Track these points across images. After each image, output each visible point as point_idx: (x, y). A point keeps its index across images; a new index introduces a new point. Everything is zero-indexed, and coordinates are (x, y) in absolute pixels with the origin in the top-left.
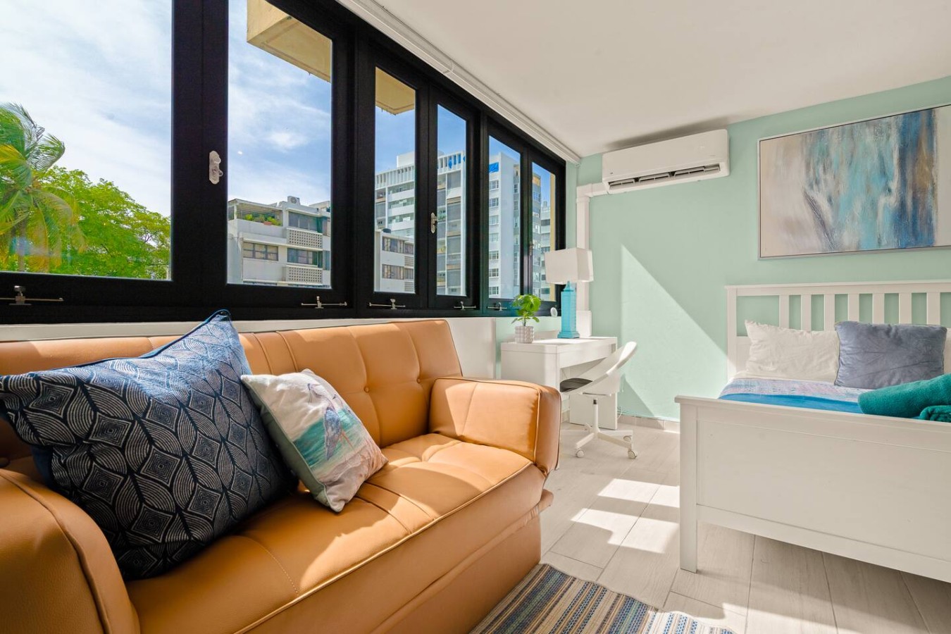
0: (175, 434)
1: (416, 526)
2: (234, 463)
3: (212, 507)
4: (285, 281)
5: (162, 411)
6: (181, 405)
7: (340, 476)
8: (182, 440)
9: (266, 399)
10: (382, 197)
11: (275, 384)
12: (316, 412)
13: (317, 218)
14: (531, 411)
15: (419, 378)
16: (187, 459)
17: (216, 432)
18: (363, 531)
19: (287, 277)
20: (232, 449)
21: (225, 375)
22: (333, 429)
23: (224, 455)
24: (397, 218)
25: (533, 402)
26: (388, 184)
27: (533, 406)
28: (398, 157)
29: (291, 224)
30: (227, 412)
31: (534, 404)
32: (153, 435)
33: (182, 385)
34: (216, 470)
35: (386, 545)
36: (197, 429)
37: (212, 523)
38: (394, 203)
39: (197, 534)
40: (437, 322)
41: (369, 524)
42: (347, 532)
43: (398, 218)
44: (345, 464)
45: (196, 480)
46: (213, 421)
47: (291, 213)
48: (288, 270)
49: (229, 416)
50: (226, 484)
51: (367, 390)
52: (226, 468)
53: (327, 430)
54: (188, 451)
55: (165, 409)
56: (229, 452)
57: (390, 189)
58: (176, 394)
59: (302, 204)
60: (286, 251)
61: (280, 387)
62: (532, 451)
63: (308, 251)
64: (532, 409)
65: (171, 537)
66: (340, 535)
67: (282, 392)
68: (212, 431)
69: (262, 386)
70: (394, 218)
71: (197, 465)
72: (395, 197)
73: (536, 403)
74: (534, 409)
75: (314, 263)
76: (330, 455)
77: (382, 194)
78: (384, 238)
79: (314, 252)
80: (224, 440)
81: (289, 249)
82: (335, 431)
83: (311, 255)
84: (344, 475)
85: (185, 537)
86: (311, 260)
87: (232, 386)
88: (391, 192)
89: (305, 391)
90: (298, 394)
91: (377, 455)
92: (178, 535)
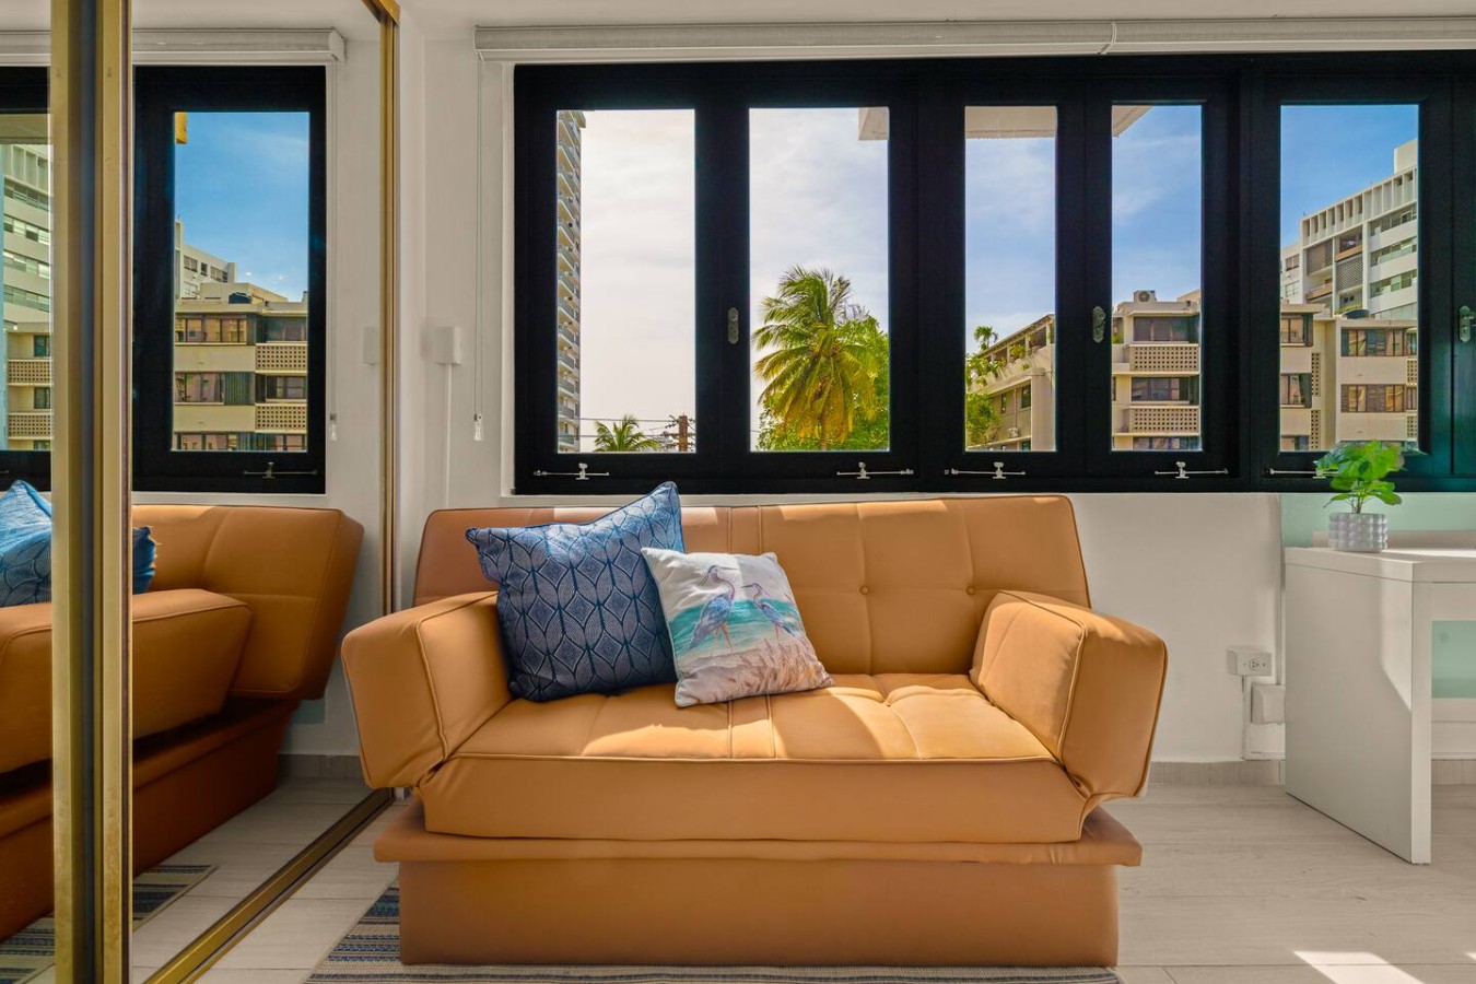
0: (557, 590)
1: (743, 754)
2: (603, 627)
3: (574, 659)
4: (1128, 431)
5: (553, 569)
6: (572, 566)
7: (695, 670)
8: (561, 594)
9: (656, 574)
10: (1354, 246)
11: (669, 560)
12: (701, 596)
13: (1188, 318)
14: (1064, 666)
15: (970, 587)
16: (560, 612)
17: (595, 596)
18: (683, 731)
19: (1131, 424)
20: (606, 614)
21: (627, 545)
22: (710, 618)
23: (595, 617)
24: (1393, 282)
25: (1070, 649)
26: (1369, 216)
27: (1067, 657)
28: (1396, 151)
29: (1137, 338)
30: (613, 580)
31: (1070, 654)
32: (539, 586)
33: (581, 550)
34: (584, 628)
35: (692, 756)
36: (576, 589)
37: (574, 674)
38: (1386, 251)
39: (559, 678)
40: (1037, 499)
41: (693, 727)
42: (665, 725)
43: (1399, 280)
44: (707, 659)
45: (564, 632)
46: (595, 586)
47: (1137, 319)
48: (1132, 414)
49: (614, 584)
50: (590, 644)
51: (866, 590)
52: (594, 630)
53: (703, 616)
54: (562, 606)
55: (556, 567)
56: (601, 616)
57: (1373, 225)
58: (572, 556)
59: (1158, 300)
60: (1129, 383)
61: (674, 564)
62: (1055, 737)
63: (1169, 378)
64: (1066, 662)
65: (542, 674)
66: (656, 724)
67: (672, 568)
68: (591, 594)
69: (656, 560)
70: (1387, 282)
71: (567, 619)
72: (1386, 238)
73: (1074, 650)
74: (1069, 663)
75: (1183, 397)
76: (694, 645)
77: (1353, 239)
78: (1345, 331)
79: (1182, 379)
80: (599, 604)
81: (1135, 379)
82: (712, 621)
83: (1176, 384)
84: (701, 671)
85: (552, 678)
86: (1176, 393)
87: (630, 557)
88: (1378, 229)
89: (701, 572)
90: (689, 574)
91: (792, 669)
92: (546, 674)
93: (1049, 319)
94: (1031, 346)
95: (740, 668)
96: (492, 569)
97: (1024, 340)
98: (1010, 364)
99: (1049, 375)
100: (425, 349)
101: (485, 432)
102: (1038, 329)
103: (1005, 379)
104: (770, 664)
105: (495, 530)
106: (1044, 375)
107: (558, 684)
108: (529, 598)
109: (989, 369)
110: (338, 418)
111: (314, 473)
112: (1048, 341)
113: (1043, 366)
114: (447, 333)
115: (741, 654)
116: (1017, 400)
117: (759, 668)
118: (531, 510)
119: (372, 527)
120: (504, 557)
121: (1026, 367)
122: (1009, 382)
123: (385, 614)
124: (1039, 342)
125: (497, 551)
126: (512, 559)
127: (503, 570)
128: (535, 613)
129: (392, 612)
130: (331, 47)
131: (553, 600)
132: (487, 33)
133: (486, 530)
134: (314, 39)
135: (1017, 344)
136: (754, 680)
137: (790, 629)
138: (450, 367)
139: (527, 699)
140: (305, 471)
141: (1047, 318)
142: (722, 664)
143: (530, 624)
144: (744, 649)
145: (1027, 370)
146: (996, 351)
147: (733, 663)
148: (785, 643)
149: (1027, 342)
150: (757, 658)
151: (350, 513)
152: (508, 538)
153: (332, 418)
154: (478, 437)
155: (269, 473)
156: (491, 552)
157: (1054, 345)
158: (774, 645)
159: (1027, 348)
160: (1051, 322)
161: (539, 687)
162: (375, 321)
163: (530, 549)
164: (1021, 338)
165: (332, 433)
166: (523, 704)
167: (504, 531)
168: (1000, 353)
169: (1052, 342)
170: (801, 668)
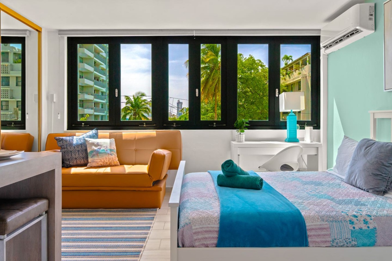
0: (71, 148)
2: (79, 155)
3: (73, 160)
5: (70, 145)
7: (92, 162)
12: (94, 148)
34: (75, 155)
37: (73, 163)
39: (70, 164)
44: (94, 160)
45: (72, 156)
49: (82, 147)
50: (76, 158)
54: (72, 151)
65: (67, 163)
69: (87, 141)
71: (72, 153)
76: (91, 157)
80: (78, 151)
85: (69, 163)
89: (95, 144)
90: (93, 144)
91: (111, 162)
92: (68, 163)
93: (308, 54)
94: (302, 65)
95: (99, 162)
96: (59, 144)
97: (299, 63)
98: (294, 72)
99: (308, 77)
100: (47, 98)
101: (61, 117)
102: (304, 58)
103: (292, 78)
104: (106, 161)
105: (60, 137)
106: (306, 77)
107: (70, 165)
108: (66, 149)
109: (287, 74)
110: (28, 114)
111: (23, 125)
112: (308, 63)
113: (306, 73)
114: (52, 95)
115: (100, 159)
116: (296, 87)
117: (103, 162)
118: (70, 134)
119: (36, 136)
120: (61, 142)
121: (300, 74)
122: (294, 79)
123: (39, 152)
124: (304, 64)
125: (60, 141)
126: (63, 143)
127: (61, 145)
128: (66, 152)
129: (41, 151)
130: (27, 34)
131: (70, 150)
132: (61, 32)
133: (58, 137)
134: (23, 32)
135: (297, 64)
136: (102, 164)
137: (112, 155)
138: (53, 103)
139: (65, 167)
140: (21, 125)
141: (307, 54)
142: (96, 161)
143: (66, 154)
144: (101, 158)
145: (300, 75)
146: (289, 67)
147: (98, 161)
148: (110, 157)
149: (300, 64)
150: (103, 160)
151: (31, 134)
152: (62, 139)
153: (27, 114)
154: (59, 118)
155: (13, 125)
156: (59, 141)
157: (310, 65)
158: (107, 158)
159: (300, 66)
160: (309, 56)
161: (67, 165)
162: (37, 93)
163: (66, 141)
164: (298, 62)
165: (27, 117)
166: (64, 168)
167: (62, 137)
168: (290, 67)
169: (309, 64)
170: (113, 162)
